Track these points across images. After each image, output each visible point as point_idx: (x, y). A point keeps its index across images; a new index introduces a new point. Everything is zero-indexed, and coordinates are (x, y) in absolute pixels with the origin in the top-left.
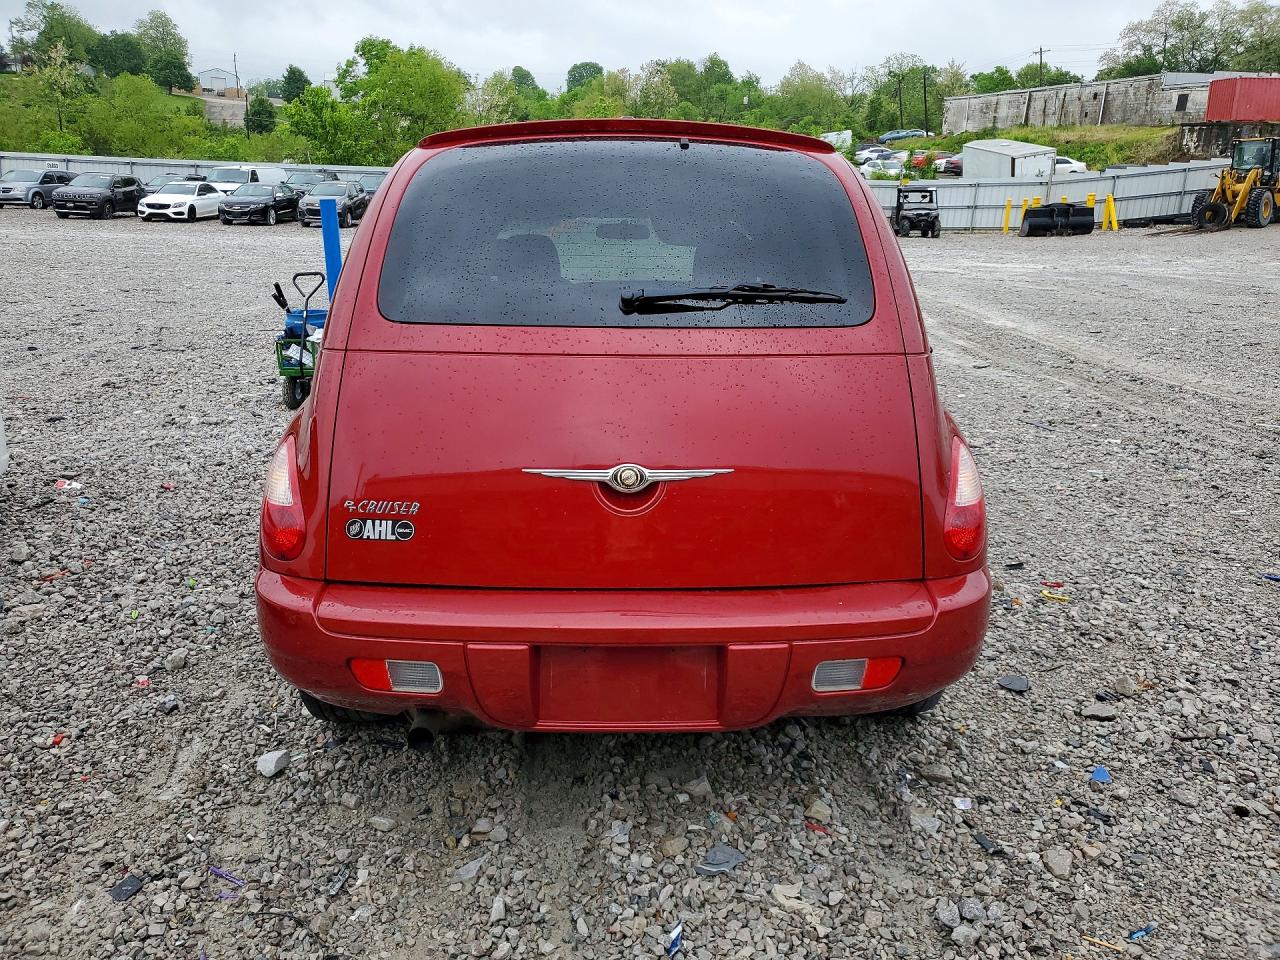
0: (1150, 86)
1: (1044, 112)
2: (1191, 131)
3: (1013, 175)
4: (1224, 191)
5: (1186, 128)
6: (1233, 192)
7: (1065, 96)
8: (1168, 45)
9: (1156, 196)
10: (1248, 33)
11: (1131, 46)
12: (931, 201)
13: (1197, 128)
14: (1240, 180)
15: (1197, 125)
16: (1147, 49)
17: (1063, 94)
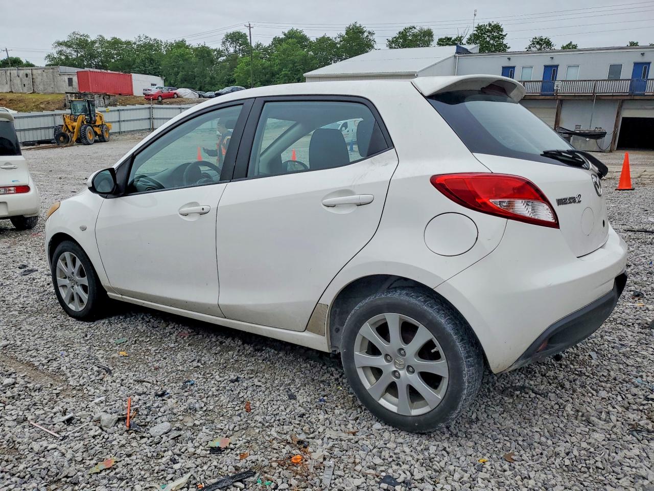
0: (53, 72)
2: (71, 96)
4: (66, 126)
5: (69, 95)
6: (72, 126)
7: (10, 74)
8: (79, 55)
9: (41, 128)
11: (60, 53)
13: (74, 95)
14: (75, 120)
15: (73, 93)
17: (9, 73)
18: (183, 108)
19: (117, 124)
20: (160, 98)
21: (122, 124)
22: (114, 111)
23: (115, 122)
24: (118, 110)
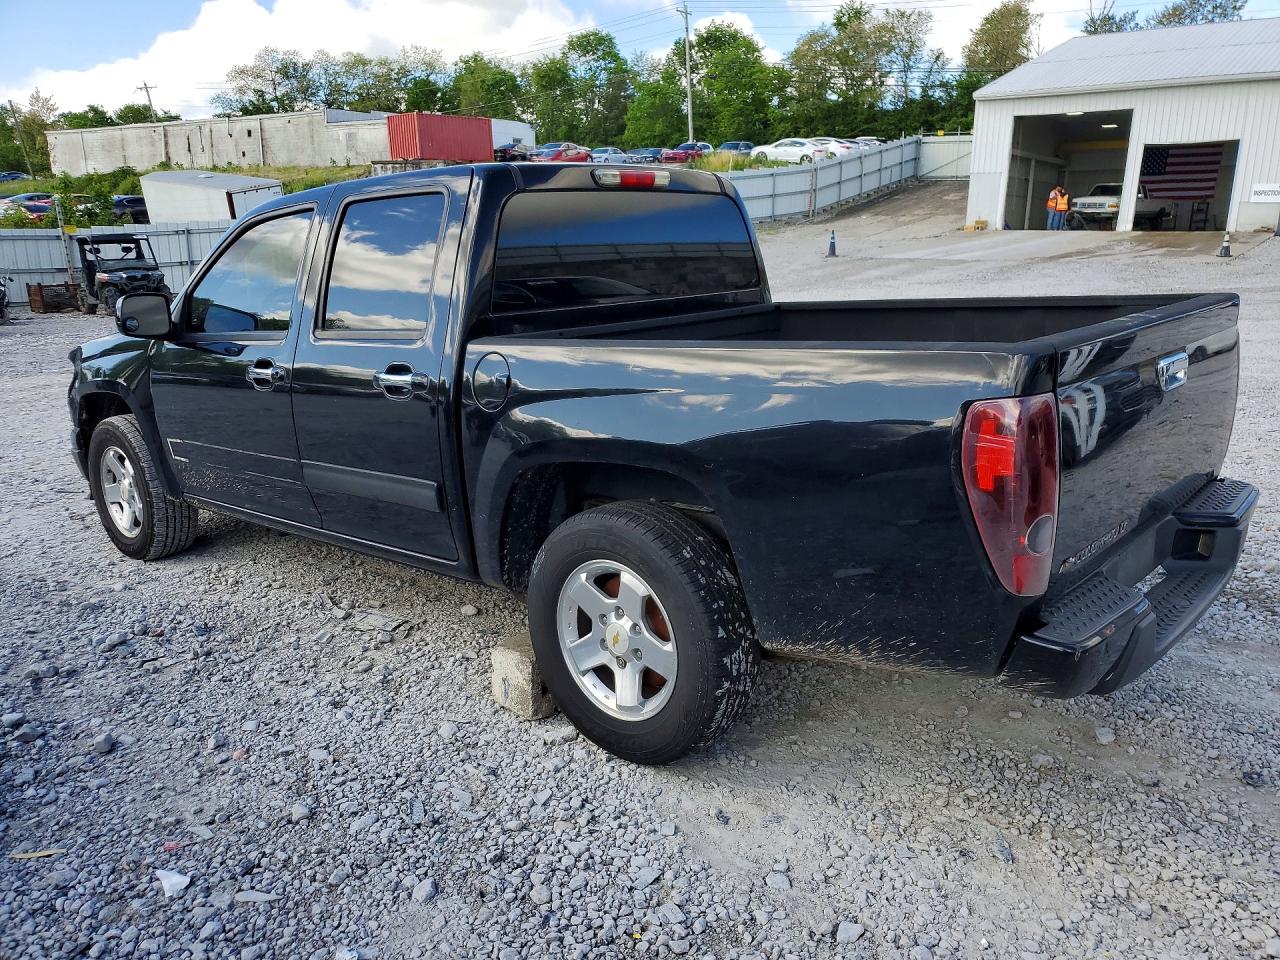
0: (311, 123)
1: (189, 150)
2: (384, 169)
3: (234, 216)
5: (379, 166)
7: (211, 131)
10: (354, 84)
11: (241, 91)
12: (140, 255)
13: (389, 166)
15: (389, 163)
16: (261, 94)
17: (208, 130)
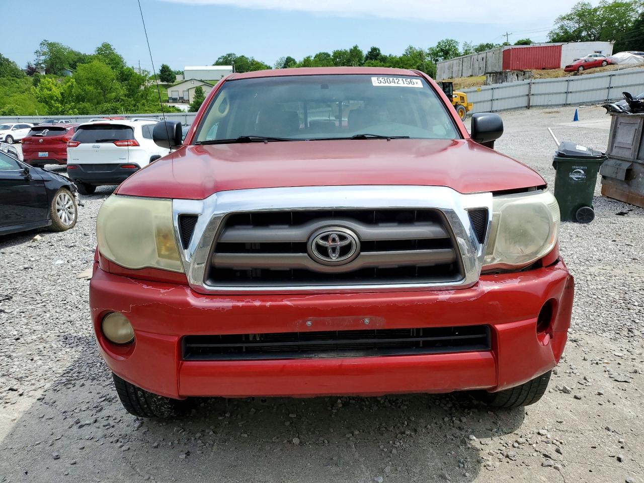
0: (499, 53)
1: (467, 68)
2: (490, 76)
5: (488, 75)
7: (473, 59)
13: (492, 75)
18: (572, 80)
19: (490, 103)
20: (581, 68)
21: (495, 103)
22: (488, 89)
23: (487, 101)
24: (492, 89)
